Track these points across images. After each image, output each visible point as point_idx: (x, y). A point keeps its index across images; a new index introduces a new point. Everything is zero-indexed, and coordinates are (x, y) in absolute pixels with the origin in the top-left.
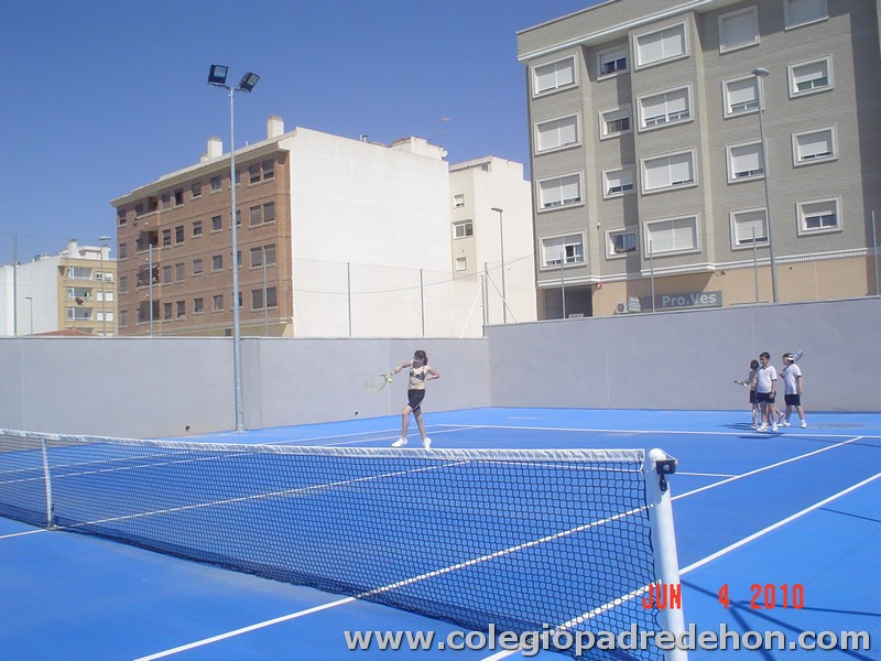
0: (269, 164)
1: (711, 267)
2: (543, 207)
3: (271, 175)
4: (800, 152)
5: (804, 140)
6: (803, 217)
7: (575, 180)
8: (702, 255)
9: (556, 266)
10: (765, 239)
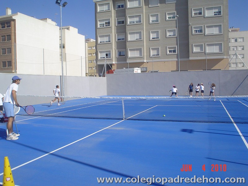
0: (8, 23)
1: (145, 61)
2: (99, 42)
3: (10, 26)
4: (168, 34)
5: (170, 31)
6: (168, 50)
7: (109, 36)
8: (143, 58)
9: (103, 59)
10: (159, 55)
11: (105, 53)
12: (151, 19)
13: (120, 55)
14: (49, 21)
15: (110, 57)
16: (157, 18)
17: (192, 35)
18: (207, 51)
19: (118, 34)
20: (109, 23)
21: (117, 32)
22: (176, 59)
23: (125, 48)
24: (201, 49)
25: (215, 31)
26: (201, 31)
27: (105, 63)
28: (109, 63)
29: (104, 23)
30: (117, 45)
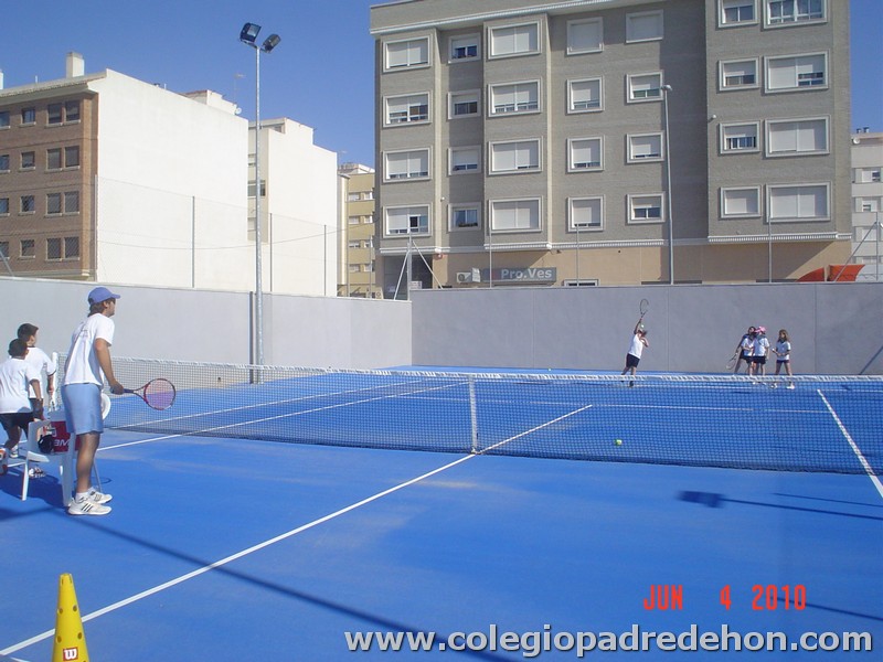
0: (73, 105)
1: (549, 246)
2: (388, 177)
3: (77, 116)
4: (633, 151)
5: (638, 141)
6: (632, 207)
7: (423, 155)
8: (542, 235)
9: (399, 235)
10: (599, 225)
11: (409, 216)
12: (574, 97)
13: (461, 221)
14: (213, 98)
15: (426, 230)
16: (595, 93)
17: (719, 155)
18: (773, 214)
19: (455, 149)
20: (424, 109)
21: (451, 141)
22: (661, 242)
23: (480, 197)
24: (752, 205)
25: (803, 142)
26: (751, 142)
27: (409, 250)
28: (421, 250)
29: (407, 108)
30: (451, 189)
